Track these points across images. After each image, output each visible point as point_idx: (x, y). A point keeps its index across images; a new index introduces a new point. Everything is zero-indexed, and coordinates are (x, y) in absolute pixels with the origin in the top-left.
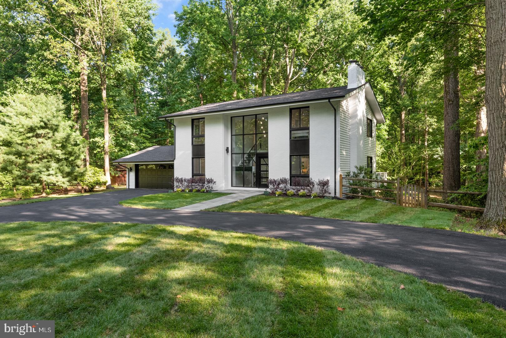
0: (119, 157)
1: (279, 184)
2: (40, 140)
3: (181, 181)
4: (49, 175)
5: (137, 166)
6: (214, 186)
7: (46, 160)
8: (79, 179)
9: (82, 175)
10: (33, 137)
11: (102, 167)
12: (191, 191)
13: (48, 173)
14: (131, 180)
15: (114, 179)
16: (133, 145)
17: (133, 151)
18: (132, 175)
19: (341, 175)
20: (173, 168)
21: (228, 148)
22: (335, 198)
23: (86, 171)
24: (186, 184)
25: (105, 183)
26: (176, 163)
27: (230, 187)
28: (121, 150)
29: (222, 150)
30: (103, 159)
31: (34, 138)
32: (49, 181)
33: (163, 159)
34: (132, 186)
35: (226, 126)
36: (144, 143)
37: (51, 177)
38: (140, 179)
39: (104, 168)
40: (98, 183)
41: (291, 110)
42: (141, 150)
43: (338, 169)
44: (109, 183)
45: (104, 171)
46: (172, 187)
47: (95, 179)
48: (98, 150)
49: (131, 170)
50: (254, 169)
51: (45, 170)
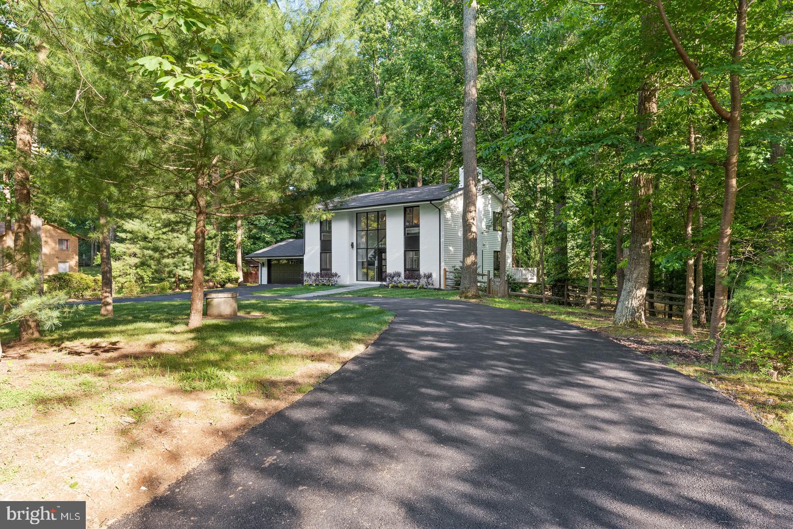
0: (252, 251)
1: (393, 277)
2: (175, 235)
3: (309, 275)
4: (184, 270)
5: (269, 261)
6: (339, 280)
7: (181, 255)
8: (211, 274)
9: (215, 270)
10: (169, 231)
11: (234, 261)
12: (317, 285)
13: (183, 267)
14: (263, 275)
15: (246, 275)
16: (268, 237)
17: (268, 244)
18: (265, 270)
19: (445, 269)
20: (303, 263)
21: (353, 243)
22: (439, 289)
23: (218, 266)
24: (313, 278)
25: (236, 280)
26: (306, 258)
27: (355, 282)
28: (254, 243)
29: (347, 245)
30: (235, 253)
31: (170, 233)
32: (185, 276)
33: (292, 254)
34: (265, 281)
35: (351, 223)
36: (281, 233)
37: (186, 271)
38: (272, 274)
39: (236, 263)
40: (230, 280)
41: (405, 208)
42: (277, 242)
43: (443, 264)
44: (241, 279)
45: (237, 266)
46: (301, 282)
47: (227, 275)
48: (230, 243)
49: (263, 265)
50: (376, 264)
51: (181, 264)
